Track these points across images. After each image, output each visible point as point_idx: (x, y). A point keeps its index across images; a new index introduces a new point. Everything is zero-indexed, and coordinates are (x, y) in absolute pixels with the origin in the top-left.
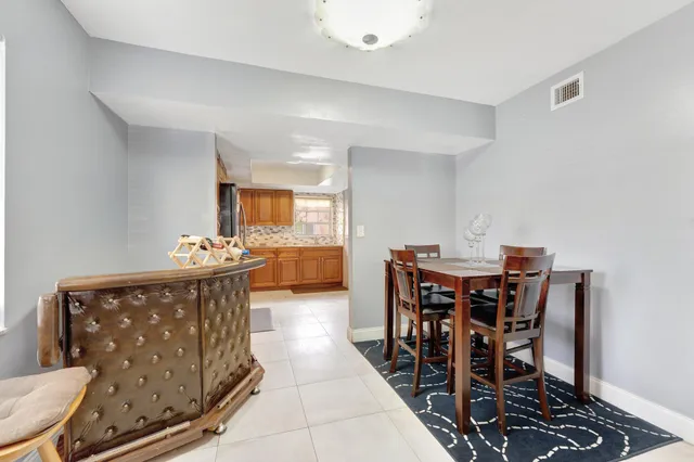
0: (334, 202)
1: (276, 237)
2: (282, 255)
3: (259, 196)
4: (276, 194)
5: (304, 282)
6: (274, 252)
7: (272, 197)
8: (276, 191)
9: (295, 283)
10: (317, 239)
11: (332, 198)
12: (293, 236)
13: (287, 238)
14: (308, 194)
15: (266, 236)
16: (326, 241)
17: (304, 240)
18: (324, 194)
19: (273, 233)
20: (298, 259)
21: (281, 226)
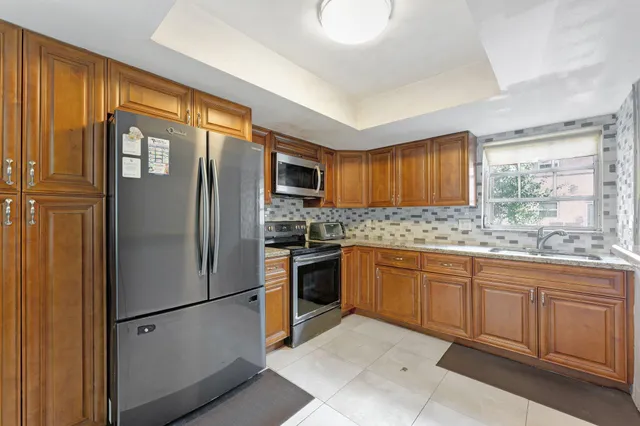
0: (610, 136)
2: (430, 267)
10: (541, 238)
11: (604, 126)
12: (479, 227)
13: (465, 232)
14: (519, 132)
15: (424, 225)
16: (577, 244)
17: (508, 237)
18: (568, 124)
19: (437, 219)
20: (467, 281)
21: (453, 208)
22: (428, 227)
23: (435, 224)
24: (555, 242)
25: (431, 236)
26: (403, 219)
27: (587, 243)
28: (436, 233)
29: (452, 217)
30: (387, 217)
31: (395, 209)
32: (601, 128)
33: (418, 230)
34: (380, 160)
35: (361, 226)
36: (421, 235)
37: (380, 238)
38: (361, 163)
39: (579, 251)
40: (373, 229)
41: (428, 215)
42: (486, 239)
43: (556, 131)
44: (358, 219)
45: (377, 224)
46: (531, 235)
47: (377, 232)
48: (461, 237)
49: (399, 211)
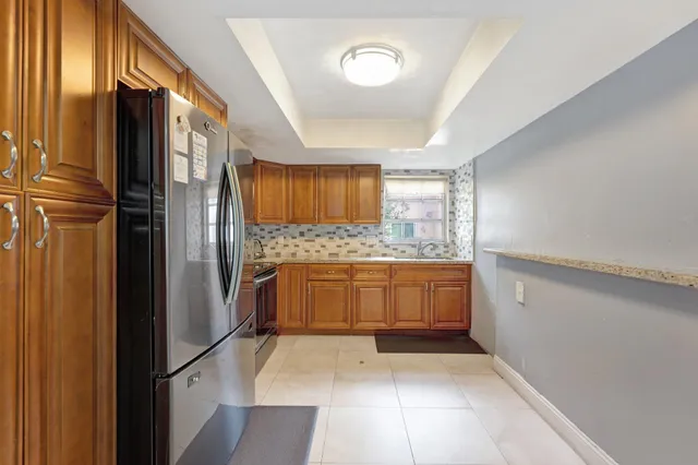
0: (453, 183)
1: (355, 243)
2: (359, 276)
3: (326, 177)
4: (354, 171)
5: (400, 325)
6: (346, 272)
7: (347, 176)
8: (352, 166)
9: (383, 326)
10: (420, 248)
11: (449, 177)
12: (381, 241)
13: (371, 246)
14: (407, 171)
15: (338, 241)
16: (437, 251)
17: (400, 249)
18: (434, 171)
19: (349, 236)
20: (387, 283)
21: (362, 226)
22: (342, 242)
23: (347, 240)
24: (427, 251)
25: (344, 251)
26: (318, 236)
27: (441, 250)
28: (348, 248)
29: (361, 233)
30: (302, 234)
31: (310, 226)
32: (448, 177)
33: (332, 246)
34: (303, 177)
35: (272, 243)
36: (335, 250)
37: (294, 255)
38: (281, 177)
39: (438, 256)
40: (286, 246)
41: (342, 231)
42: (386, 251)
43: (426, 174)
44: (268, 236)
45: (290, 241)
46: (414, 246)
47: (292, 249)
48: (367, 250)
49: (314, 228)
